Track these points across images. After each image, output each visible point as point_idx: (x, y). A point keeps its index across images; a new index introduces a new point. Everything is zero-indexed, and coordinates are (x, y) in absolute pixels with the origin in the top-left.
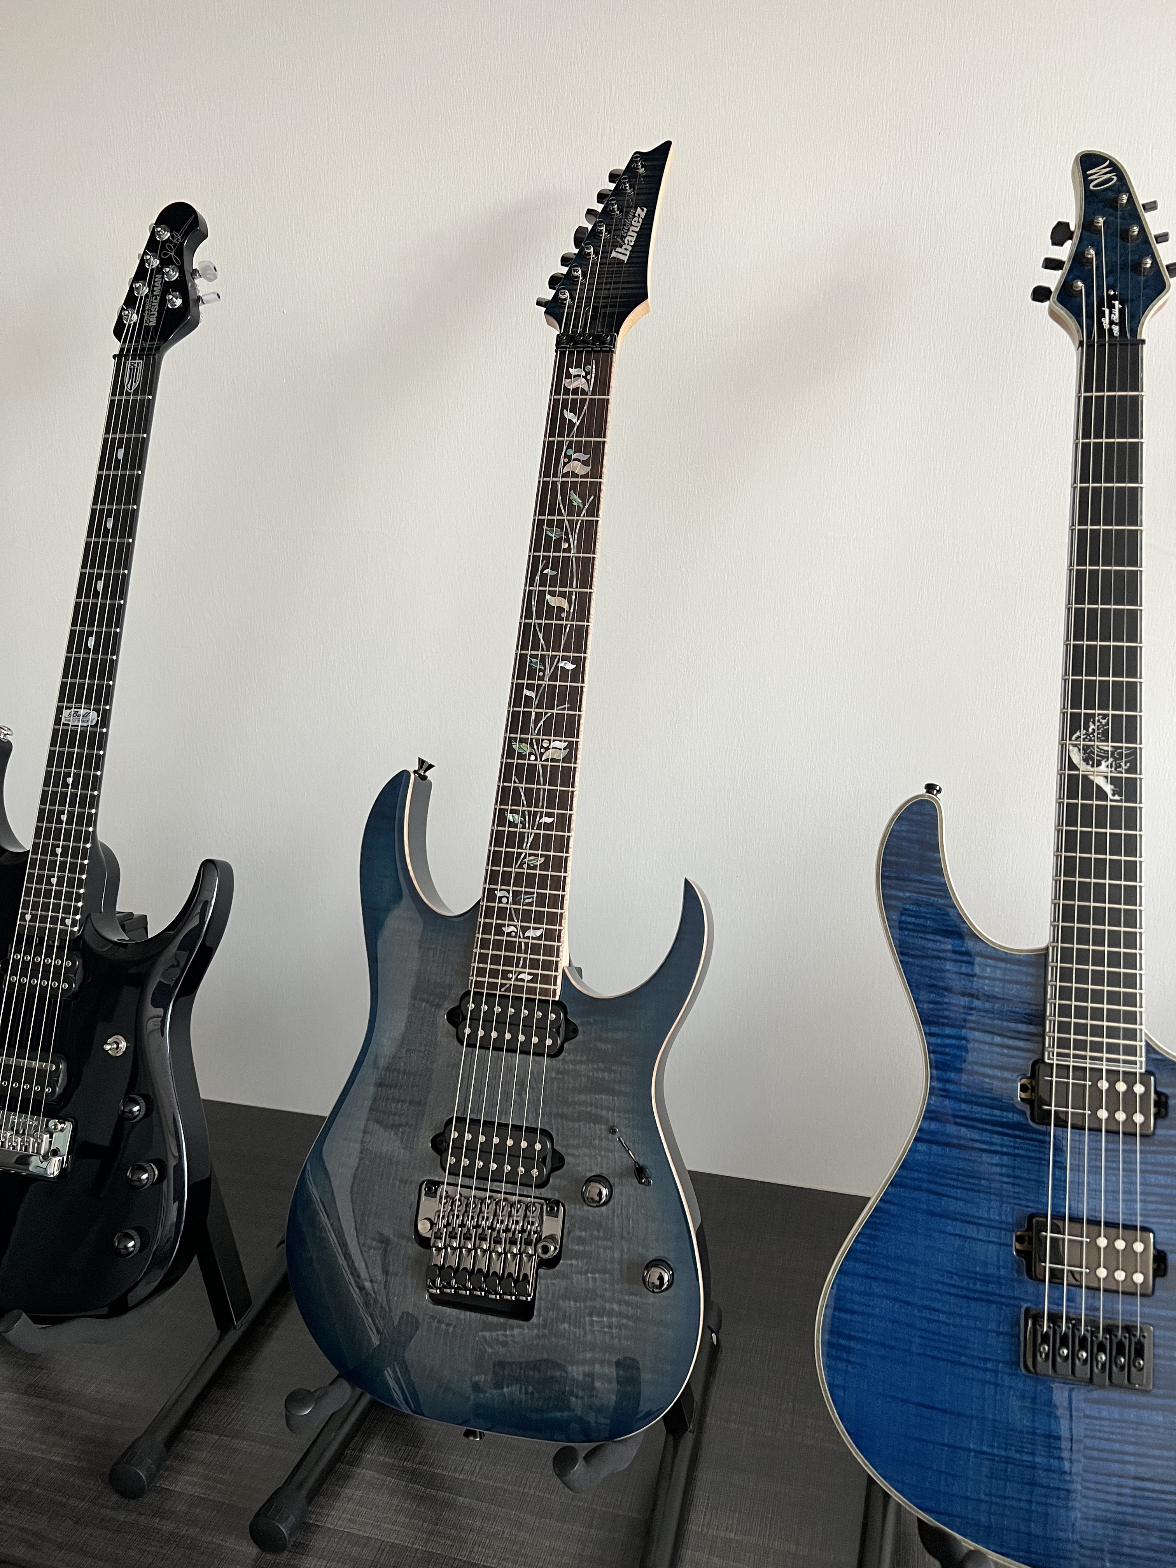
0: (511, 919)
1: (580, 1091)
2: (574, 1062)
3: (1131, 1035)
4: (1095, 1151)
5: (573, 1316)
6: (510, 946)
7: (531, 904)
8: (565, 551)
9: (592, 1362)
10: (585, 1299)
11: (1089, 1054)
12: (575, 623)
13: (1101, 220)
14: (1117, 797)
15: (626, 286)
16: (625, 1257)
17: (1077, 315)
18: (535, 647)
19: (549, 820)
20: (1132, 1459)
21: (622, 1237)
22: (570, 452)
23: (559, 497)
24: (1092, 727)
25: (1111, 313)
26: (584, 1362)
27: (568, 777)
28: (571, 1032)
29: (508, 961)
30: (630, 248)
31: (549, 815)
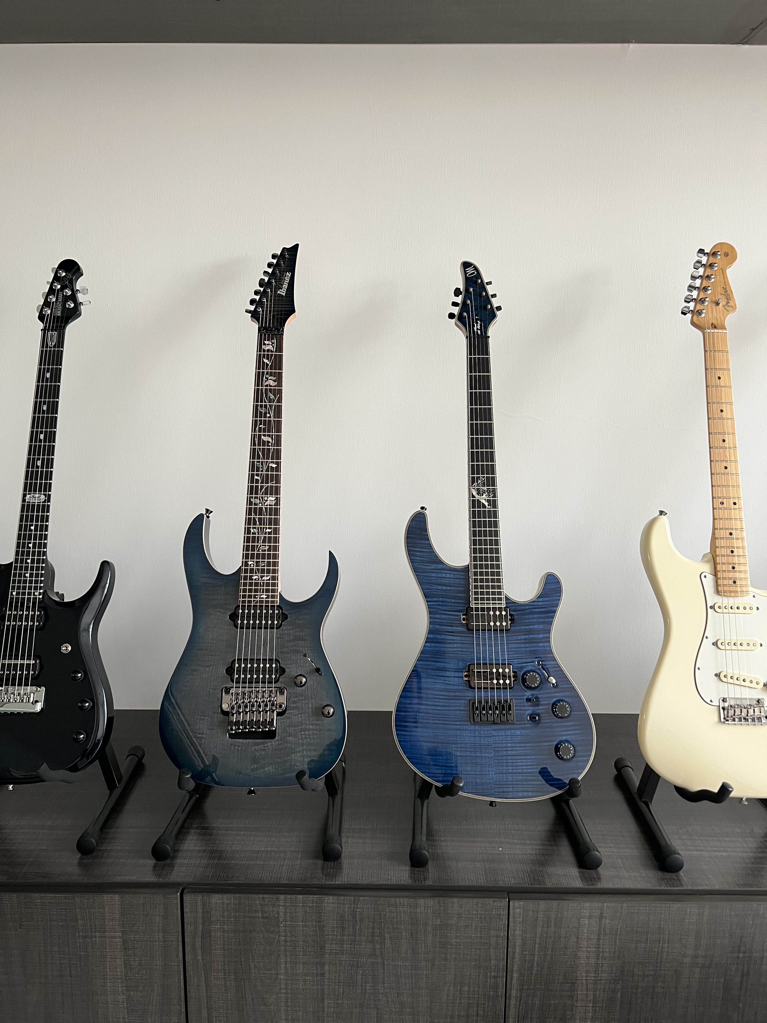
0: (256, 573)
1: (290, 641)
2: (287, 630)
3: (500, 593)
4: (490, 638)
5: (293, 734)
6: (256, 584)
7: (264, 566)
8: (269, 417)
9: (303, 750)
10: (298, 726)
11: (486, 602)
12: (275, 448)
13: (472, 289)
14: (490, 507)
15: (285, 306)
16: (314, 706)
17: (465, 326)
18: (258, 458)
19: (270, 530)
20: (510, 749)
21: (312, 698)
22: (267, 376)
23: (264, 395)
24: (479, 481)
25: (477, 325)
26: (299, 752)
27: (277, 512)
28: (285, 617)
29: (256, 591)
30: (286, 290)
31: (269, 528)
